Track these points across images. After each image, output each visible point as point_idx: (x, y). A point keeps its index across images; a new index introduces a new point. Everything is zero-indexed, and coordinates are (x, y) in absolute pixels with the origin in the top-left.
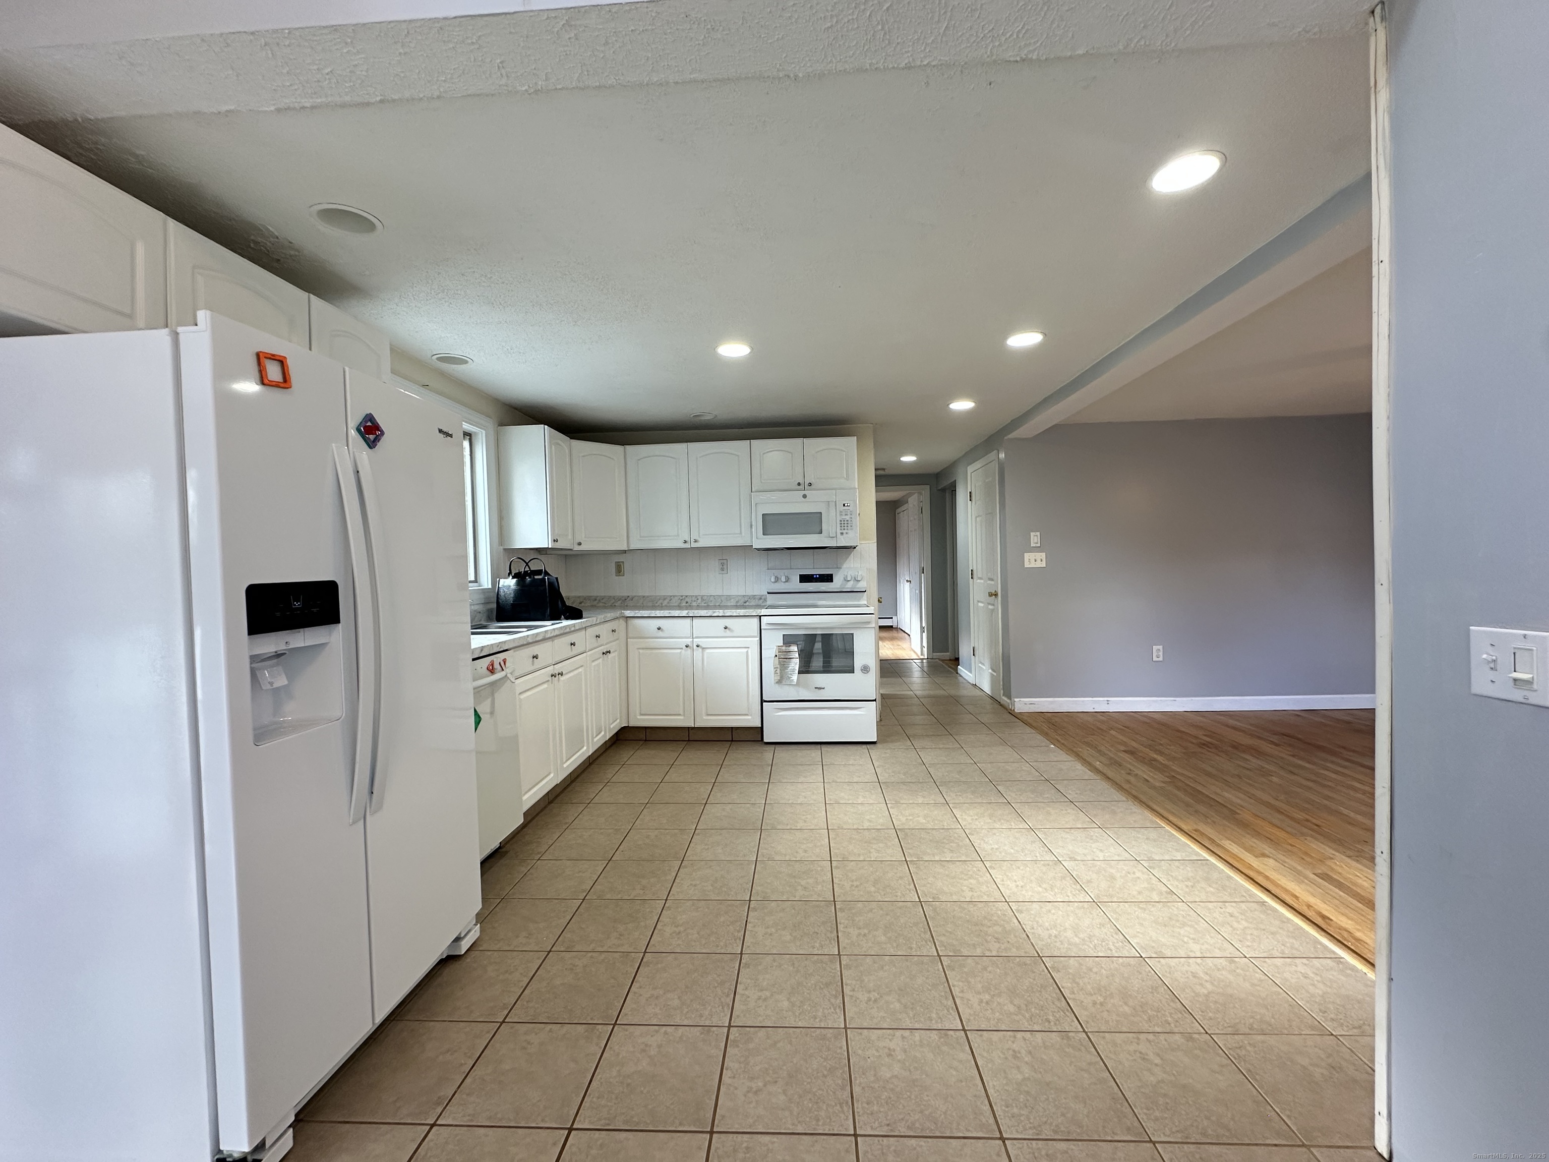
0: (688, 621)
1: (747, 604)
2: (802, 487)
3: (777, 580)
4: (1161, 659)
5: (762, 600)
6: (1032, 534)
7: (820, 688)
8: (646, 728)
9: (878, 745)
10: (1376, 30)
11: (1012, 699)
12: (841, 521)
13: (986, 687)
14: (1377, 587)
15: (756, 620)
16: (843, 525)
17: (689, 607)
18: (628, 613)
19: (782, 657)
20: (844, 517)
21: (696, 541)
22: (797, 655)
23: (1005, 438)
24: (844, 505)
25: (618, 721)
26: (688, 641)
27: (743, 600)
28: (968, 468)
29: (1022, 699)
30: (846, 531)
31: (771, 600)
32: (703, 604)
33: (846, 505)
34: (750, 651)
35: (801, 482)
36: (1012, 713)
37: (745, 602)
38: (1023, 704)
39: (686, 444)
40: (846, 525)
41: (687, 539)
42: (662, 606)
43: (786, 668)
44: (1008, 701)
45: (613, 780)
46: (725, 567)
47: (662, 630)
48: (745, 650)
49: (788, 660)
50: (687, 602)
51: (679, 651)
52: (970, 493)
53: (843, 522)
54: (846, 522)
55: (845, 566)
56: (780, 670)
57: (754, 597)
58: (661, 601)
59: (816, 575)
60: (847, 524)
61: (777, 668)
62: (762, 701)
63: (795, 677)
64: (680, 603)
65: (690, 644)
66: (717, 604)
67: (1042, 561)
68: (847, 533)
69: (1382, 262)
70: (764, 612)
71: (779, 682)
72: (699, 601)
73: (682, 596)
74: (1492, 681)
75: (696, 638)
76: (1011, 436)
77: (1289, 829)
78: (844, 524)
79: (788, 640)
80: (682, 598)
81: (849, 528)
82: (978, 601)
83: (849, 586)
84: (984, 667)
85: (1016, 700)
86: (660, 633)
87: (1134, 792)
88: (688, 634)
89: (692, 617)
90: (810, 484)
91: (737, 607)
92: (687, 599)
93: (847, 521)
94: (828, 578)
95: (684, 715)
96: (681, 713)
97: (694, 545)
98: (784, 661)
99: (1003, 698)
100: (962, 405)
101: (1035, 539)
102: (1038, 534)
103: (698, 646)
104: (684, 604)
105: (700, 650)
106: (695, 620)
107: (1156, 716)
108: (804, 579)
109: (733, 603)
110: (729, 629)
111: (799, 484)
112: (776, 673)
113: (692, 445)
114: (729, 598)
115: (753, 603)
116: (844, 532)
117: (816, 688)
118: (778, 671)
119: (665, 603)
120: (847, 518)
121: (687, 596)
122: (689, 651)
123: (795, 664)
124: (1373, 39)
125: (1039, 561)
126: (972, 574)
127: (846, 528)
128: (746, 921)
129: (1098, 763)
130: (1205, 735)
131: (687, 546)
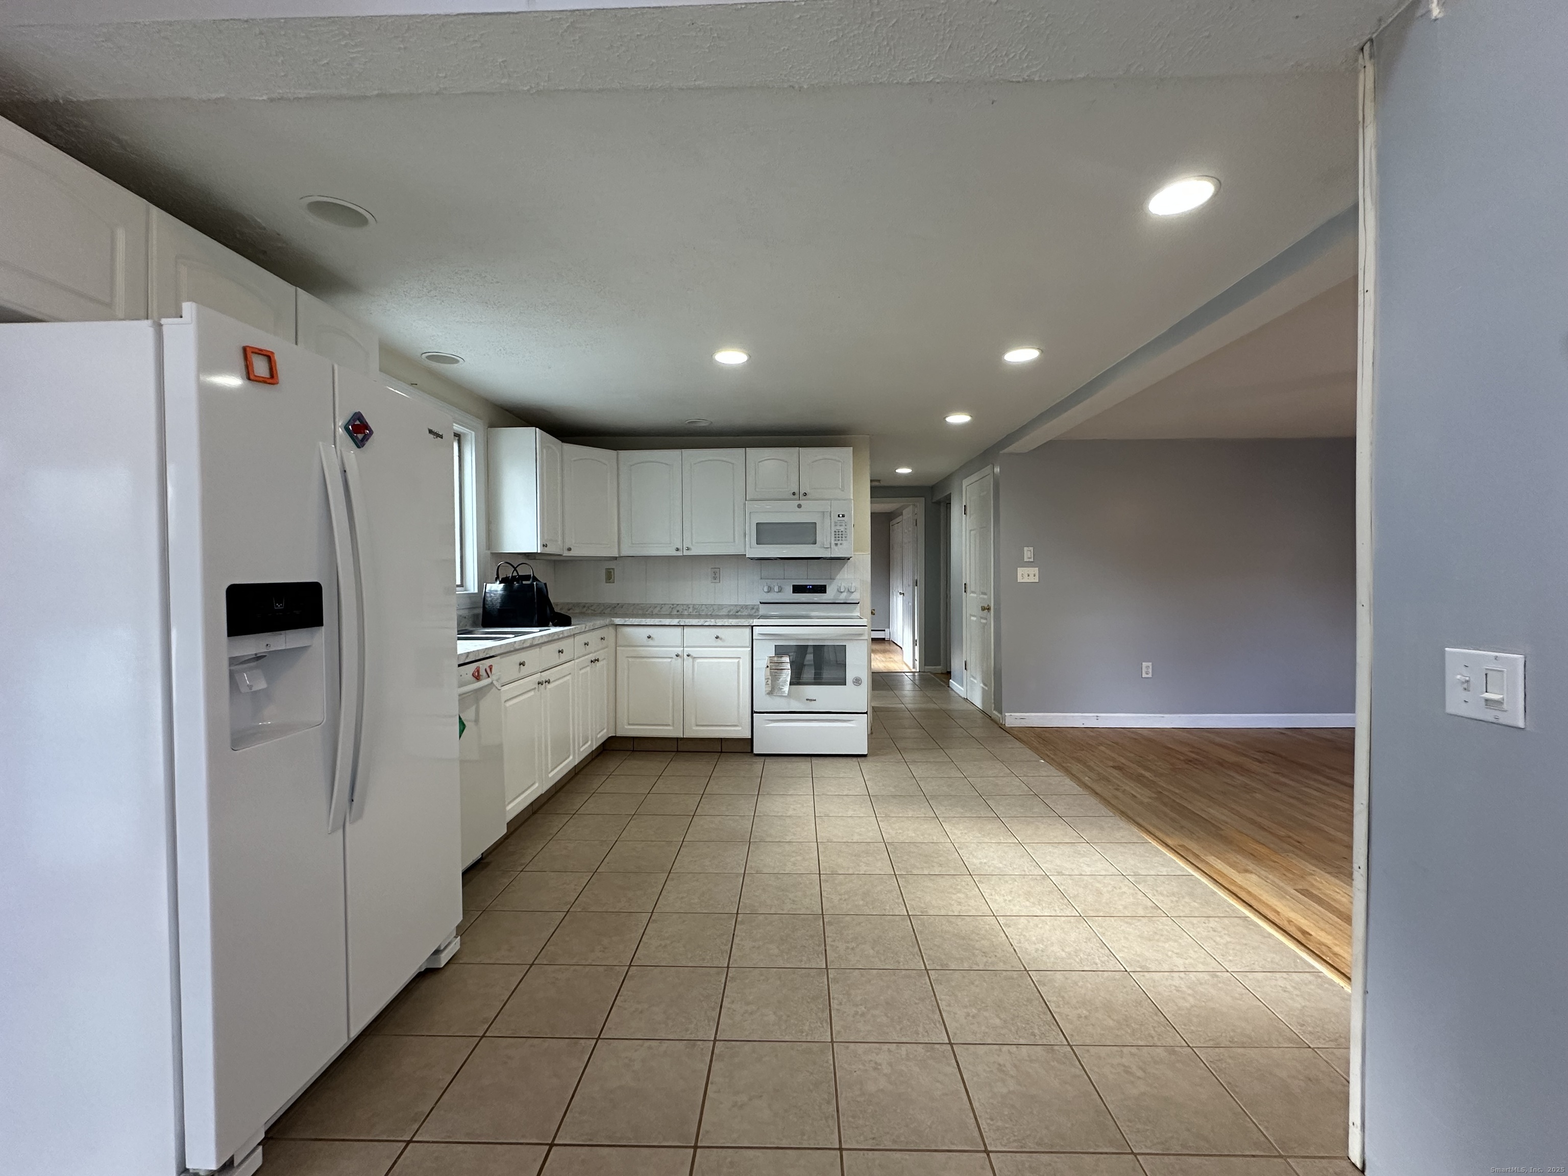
0: (679, 630)
1: (739, 613)
2: (797, 496)
3: (770, 590)
4: (1150, 675)
5: (754, 611)
6: (1026, 549)
7: (811, 700)
8: (634, 738)
9: (868, 758)
10: (1365, 67)
11: (1003, 714)
12: (835, 532)
13: (978, 702)
14: (1359, 607)
15: (748, 630)
16: (837, 536)
17: (680, 616)
18: (618, 621)
19: (774, 668)
20: (838, 528)
21: (688, 549)
22: (789, 666)
23: (1001, 452)
24: (839, 516)
25: (605, 730)
26: (679, 650)
27: (735, 609)
28: (964, 481)
29: (1012, 714)
30: (840, 542)
31: (763, 610)
32: (694, 613)
33: (841, 516)
34: (741, 661)
35: (796, 491)
36: (1002, 727)
37: (737, 612)
38: (1013, 719)
39: (680, 450)
40: (840, 536)
41: (680, 547)
42: (652, 615)
43: (778, 679)
44: (999, 715)
45: (599, 790)
46: (717, 575)
47: (652, 639)
48: (736, 660)
49: (779, 671)
50: (678, 611)
51: (669, 660)
52: (965, 506)
53: (837, 533)
54: (840, 533)
55: (838, 577)
56: (772, 681)
57: (746, 607)
58: (651, 609)
59: (810, 585)
60: (842, 534)
61: (768, 678)
62: (753, 712)
63: (786, 688)
64: (671, 612)
65: (680, 653)
66: (709, 613)
67: (1034, 576)
68: (841, 544)
69: (1367, 291)
70: (756, 622)
71: (770, 693)
72: (691, 610)
73: (673, 605)
74: (1465, 701)
75: (687, 647)
76: (1006, 450)
77: (1272, 846)
79: (780, 651)
80: (673, 606)
81: (843, 539)
82: (971, 615)
83: (843, 597)
84: (976, 681)
85: (1006, 714)
86: (650, 642)
87: (1121, 807)
88: (679, 642)
89: (683, 626)
90: (805, 494)
91: (729, 616)
92: (678, 608)
93: (842, 532)
94: (822, 589)
95: (673, 726)
96: (670, 723)
97: (686, 553)
98: (776, 672)
99: (994, 712)
100: (958, 419)
101: (1028, 553)
102: (1031, 549)
103: (688, 656)
104: (675, 613)
105: (690, 659)
106: (686, 629)
107: (1145, 733)
108: (798, 589)
109: (724, 612)
110: (721, 639)
111: (794, 494)
112: (767, 684)
113: (687, 452)
114: (721, 607)
115: (745, 613)
116: (839, 542)
117: (807, 700)
118: (770, 682)
119: (656, 611)
120: (842, 529)
121: (678, 605)
122: (679, 660)
123: (787, 675)
124: (1361, 76)
125: (1031, 576)
126: (965, 588)
127: (840, 539)
128: (734, 935)
129: (1087, 778)
130: (1191, 752)
131: (679, 553)
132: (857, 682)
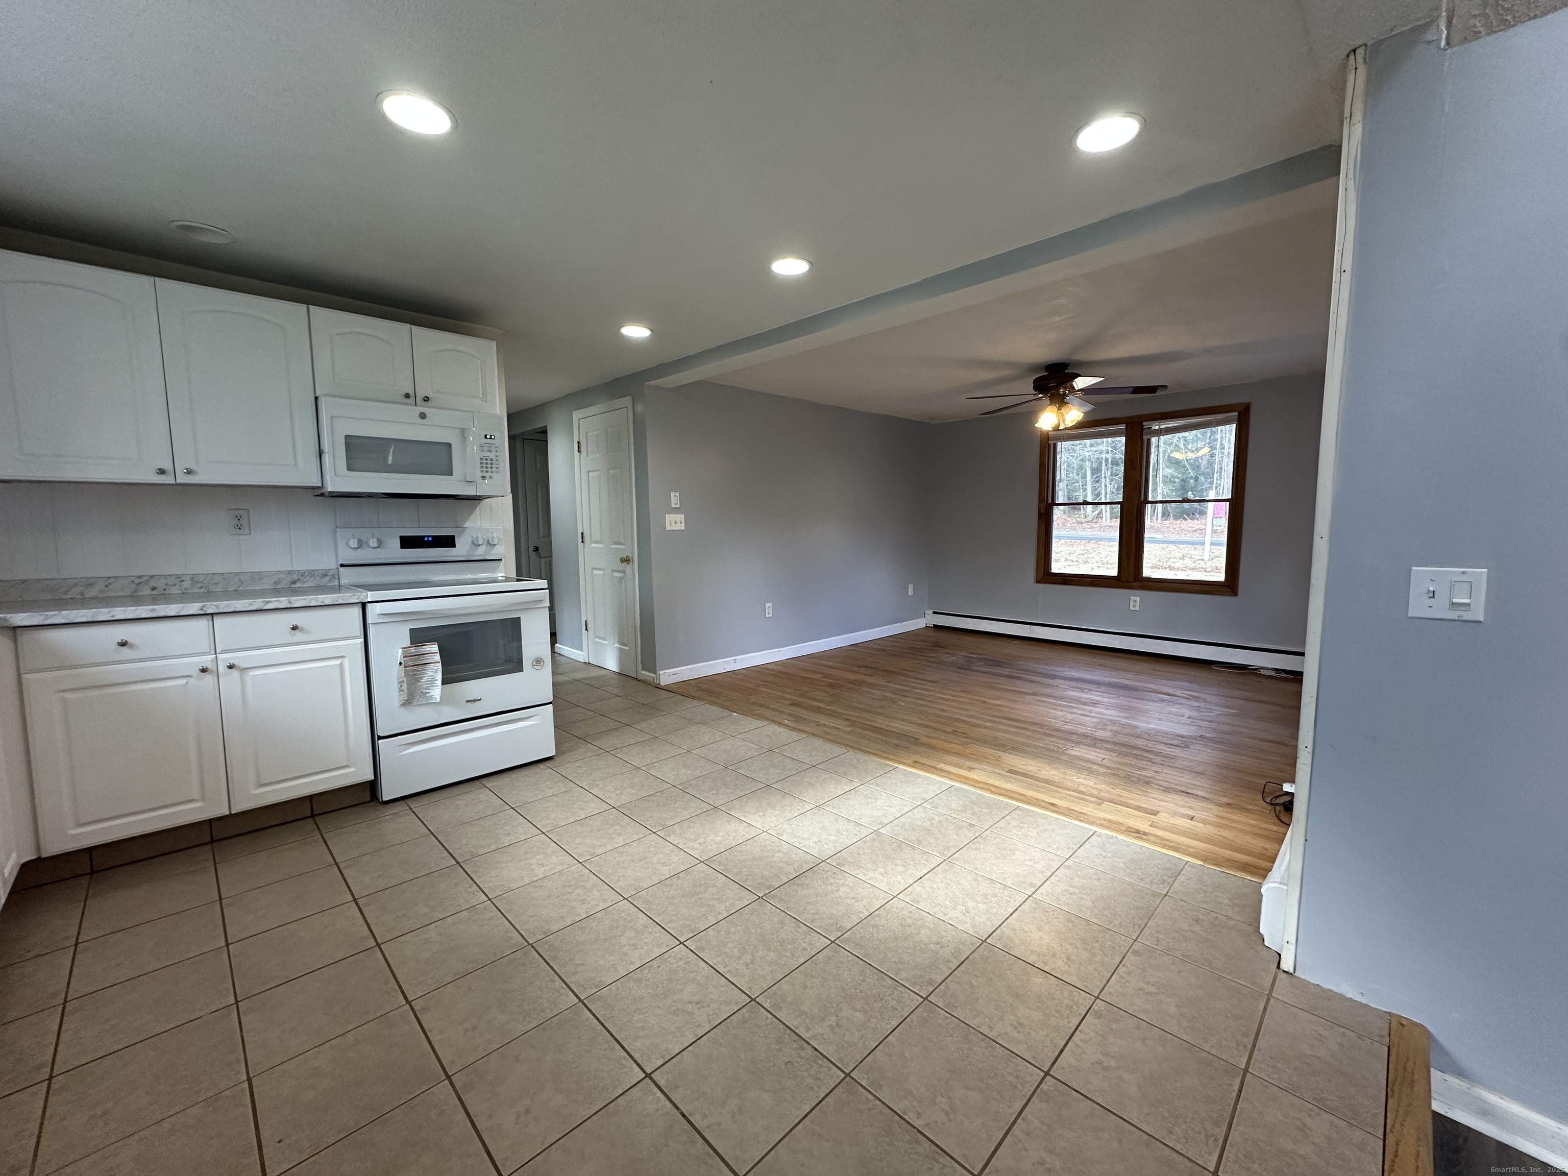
0: (203, 623)
1: (298, 585)
2: (412, 400)
3: (361, 544)
4: (771, 615)
5: (328, 578)
6: (673, 494)
7: (475, 701)
8: (90, 850)
9: (556, 759)
10: (1356, 69)
11: (658, 673)
12: (481, 459)
13: (611, 663)
14: (1316, 539)
15: (357, 611)
16: (484, 465)
17: (208, 595)
18: (20, 619)
19: (411, 663)
20: (487, 454)
21: (189, 472)
22: (437, 658)
23: (646, 383)
24: (486, 436)
25: (14, 855)
26: (207, 660)
27: (289, 578)
28: (574, 413)
29: (666, 671)
30: (489, 474)
31: (348, 576)
32: (196, 590)
33: (488, 437)
34: (346, 662)
35: (411, 393)
36: (658, 687)
37: (294, 582)
38: (668, 676)
39: (152, 279)
40: (489, 466)
41: (167, 466)
42: (83, 599)
43: (418, 680)
44: (652, 675)
46: (244, 522)
47: (132, 646)
48: (338, 662)
49: (420, 668)
50: (154, 589)
51: (182, 682)
52: (578, 442)
53: (484, 461)
54: (489, 462)
55: (467, 525)
56: (408, 684)
57: (312, 573)
58: (79, 589)
59: (428, 536)
60: (491, 464)
61: (403, 682)
62: (375, 738)
63: (437, 691)
64: (136, 591)
65: (208, 665)
66: (231, 589)
67: (681, 523)
68: (491, 477)
69: (1344, 271)
70: (370, 596)
71: (407, 703)
72: (186, 584)
73: (140, 577)
74: (1430, 607)
75: (224, 652)
78: (487, 463)
79: (419, 637)
80: (140, 581)
81: (494, 470)
82: (593, 569)
83: (480, 553)
84: (606, 643)
85: (661, 672)
86: (126, 652)
88: (205, 644)
89: (212, 615)
90: (426, 399)
91: (277, 592)
92: (153, 583)
93: (491, 460)
94: (448, 542)
95: (203, 799)
96: (195, 794)
97: (182, 479)
98: (414, 671)
99: (643, 672)
100: (636, 332)
101: (675, 499)
102: (678, 494)
103: (231, 667)
104: (146, 591)
105: (234, 672)
106: (218, 621)
107: (770, 667)
108: (407, 542)
109: (267, 585)
110: (302, 630)
111: (407, 396)
112: (401, 690)
113: (165, 285)
114: (257, 576)
115: (311, 583)
116: (488, 475)
117: (468, 701)
118: (405, 686)
119: (91, 593)
120: (492, 455)
121: (152, 577)
122: (208, 678)
123: (435, 672)
124: (1351, 77)
125: (679, 523)
126: (582, 538)
127: (489, 469)
131: (168, 479)
132: (538, 661)
